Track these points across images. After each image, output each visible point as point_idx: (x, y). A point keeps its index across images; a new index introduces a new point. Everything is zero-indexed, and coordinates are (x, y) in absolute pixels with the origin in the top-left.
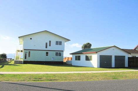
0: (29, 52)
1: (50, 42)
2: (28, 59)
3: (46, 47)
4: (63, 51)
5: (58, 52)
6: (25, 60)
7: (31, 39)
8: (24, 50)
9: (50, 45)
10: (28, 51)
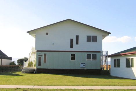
0: (45, 55)
1: (77, 37)
2: (43, 66)
3: (72, 46)
4: (99, 52)
5: (92, 54)
6: (39, 67)
7: (47, 34)
8: (37, 51)
9: (77, 43)
10: (43, 53)
